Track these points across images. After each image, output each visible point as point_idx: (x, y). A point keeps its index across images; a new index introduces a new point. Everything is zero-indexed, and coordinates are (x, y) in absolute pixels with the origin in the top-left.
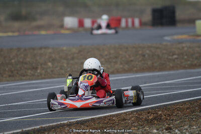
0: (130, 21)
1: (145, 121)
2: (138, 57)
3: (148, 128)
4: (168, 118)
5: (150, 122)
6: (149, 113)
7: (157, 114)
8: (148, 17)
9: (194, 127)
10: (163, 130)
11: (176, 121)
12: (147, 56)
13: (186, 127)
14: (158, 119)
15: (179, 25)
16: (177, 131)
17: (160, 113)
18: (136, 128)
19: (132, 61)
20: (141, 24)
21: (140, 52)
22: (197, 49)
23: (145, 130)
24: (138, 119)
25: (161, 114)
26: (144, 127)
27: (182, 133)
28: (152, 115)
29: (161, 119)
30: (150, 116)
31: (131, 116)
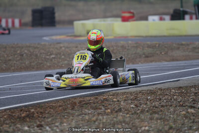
0: (10, 21)
1: (18, 118)
2: (16, 56)
3: (19, 126)
4: (41, 116)
5: (23, 120)
6: (21, 111)
7: (29, 111)
8: (28, 18)
9: (65, 124)
10: (34, 127)
11: (48, 118)
12: (25, 55)
13: (57, 124)
14: (31, 116)
15: (58, 26)
16: (48, 128)
17: (33, 110)
18: (7, 126)
19: (10, 60)
20: (21, 24)
21: (18, 52)
23: (17, 127)
24: (10, 117)
25: (33, 112)
26: (16, 125)
27: (52, 130)
28: (25, 113)
29: (33, 117)
30: (23, 113)
31: (4, 114)
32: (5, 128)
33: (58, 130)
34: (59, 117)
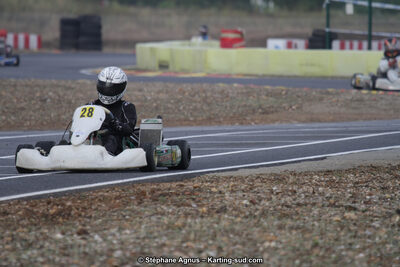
0: (21, 38)
1: (42, 217)
2: (33, 102)
3: (46, 231)
4: (83, 214)
5: (51, 220)
6: (49, 203)
7: (63, 205)
8: (53, 33)
9: (128, 232)
10: (72, 235)
11: (96, 218)
12: (49, 100)
13: (113, 231)
14: (65, 213)
15: (106, 50)
16: (97, 237)
17: (69, 204)
18: (25, 230)
19: (23, 109)
20: (41, 44)
21: (38, 94)
22: (137, 93)
23: (42, 234)
24: (29, 214)
25: (70, 206)
26: (39, 229)
27: (105, 240)
28: (55, 207)
29: (69, 215)
30: (52, 208)
31: (17, 207)
32: (21, 235)
33: (115, 242)
34: (115, 218)
